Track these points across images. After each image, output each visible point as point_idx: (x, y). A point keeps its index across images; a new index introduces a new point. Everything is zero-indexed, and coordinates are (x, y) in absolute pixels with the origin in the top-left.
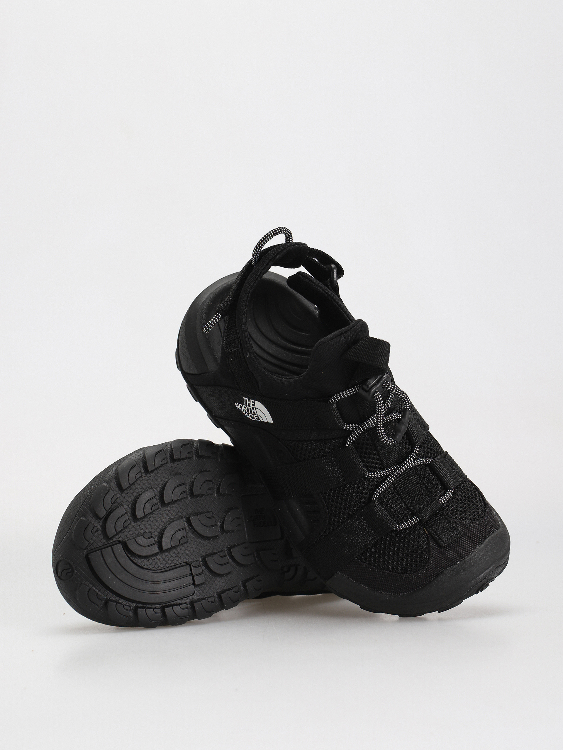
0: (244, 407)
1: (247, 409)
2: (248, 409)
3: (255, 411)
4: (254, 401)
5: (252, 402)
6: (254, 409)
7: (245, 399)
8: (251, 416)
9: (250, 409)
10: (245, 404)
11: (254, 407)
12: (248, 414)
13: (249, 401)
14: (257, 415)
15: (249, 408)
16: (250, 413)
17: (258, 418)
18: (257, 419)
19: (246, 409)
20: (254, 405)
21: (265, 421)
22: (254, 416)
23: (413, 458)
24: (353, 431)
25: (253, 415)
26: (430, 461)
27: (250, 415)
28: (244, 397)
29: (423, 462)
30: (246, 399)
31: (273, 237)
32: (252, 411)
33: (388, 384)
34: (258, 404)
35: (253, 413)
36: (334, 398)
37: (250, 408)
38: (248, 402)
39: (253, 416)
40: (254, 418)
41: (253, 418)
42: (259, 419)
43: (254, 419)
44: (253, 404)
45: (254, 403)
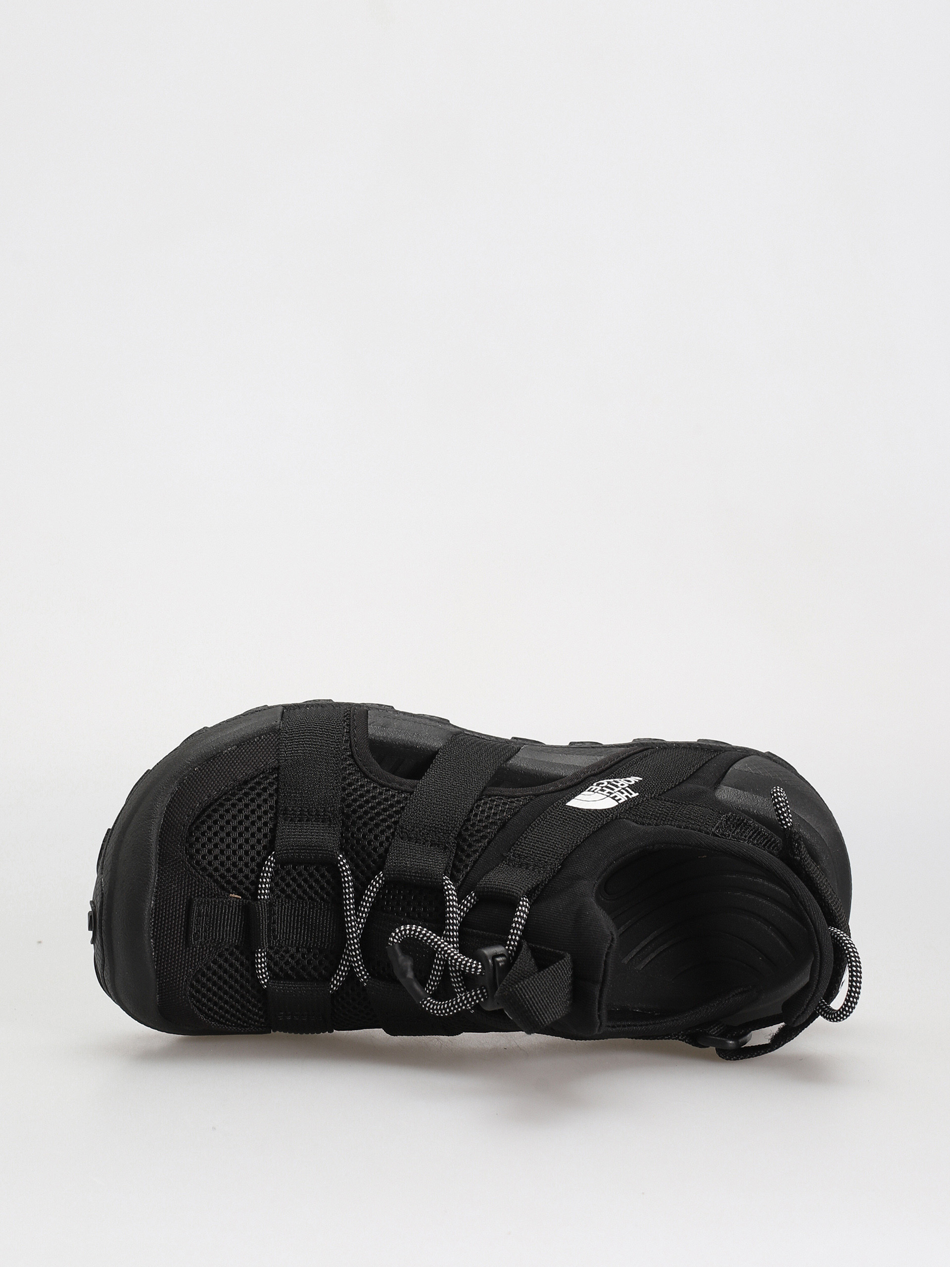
0: (624, 783)
1: (617, 785)
2: (617, 787)
3: (605, 793)
4: (620, 802)
5: (620, 799)
6: (608, 795)
7: (635, 795)
8: (603, 783)
9: (613, 789)
10: (627, 788)
11: (612, 796)
12: (609, 783)
13: (627, 796)
14: (597, 792)
15: (616, 789)
16: (609, 785)
17: (592, 790)
18: (592, 788)
19: (619, 785)
20: (613, 798)
21: (578, 797)
22: (599, 788)
23: (354, 962)
24: (459, 902)
25: (602, 787)
26: (332, 986)
27: (606, 784)
28: (637, 796)
29: (338, 974)
30: (633, 796)
31: (846, 999)
32: (608, 790)
33: (480, 996)
34: (610, 804)
35: (604, 788)
36: (526, 907)
37: (615, 791)
38: (626, 794)
39: (601, 785)
40: (596, 786)
41: (598, 785)
42: (588, 791)
43: (595, 784)
44: (616, 798)
45: (617, 801)
